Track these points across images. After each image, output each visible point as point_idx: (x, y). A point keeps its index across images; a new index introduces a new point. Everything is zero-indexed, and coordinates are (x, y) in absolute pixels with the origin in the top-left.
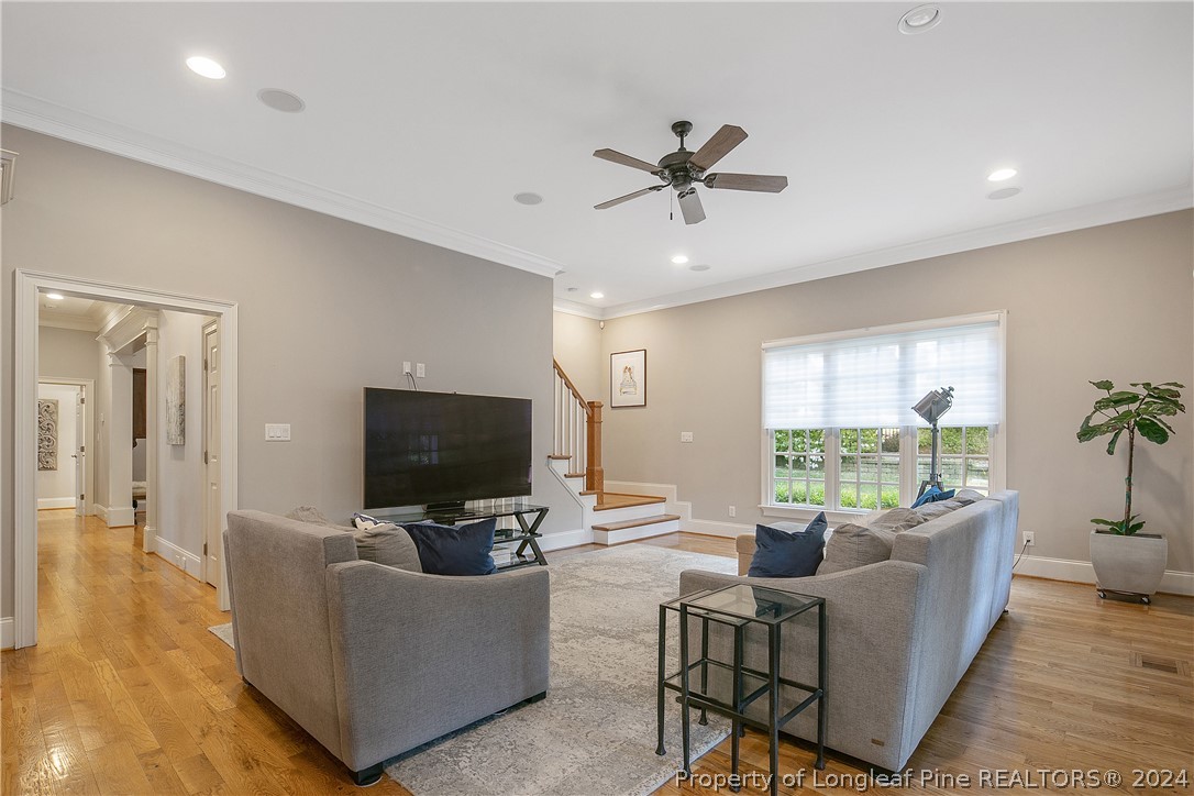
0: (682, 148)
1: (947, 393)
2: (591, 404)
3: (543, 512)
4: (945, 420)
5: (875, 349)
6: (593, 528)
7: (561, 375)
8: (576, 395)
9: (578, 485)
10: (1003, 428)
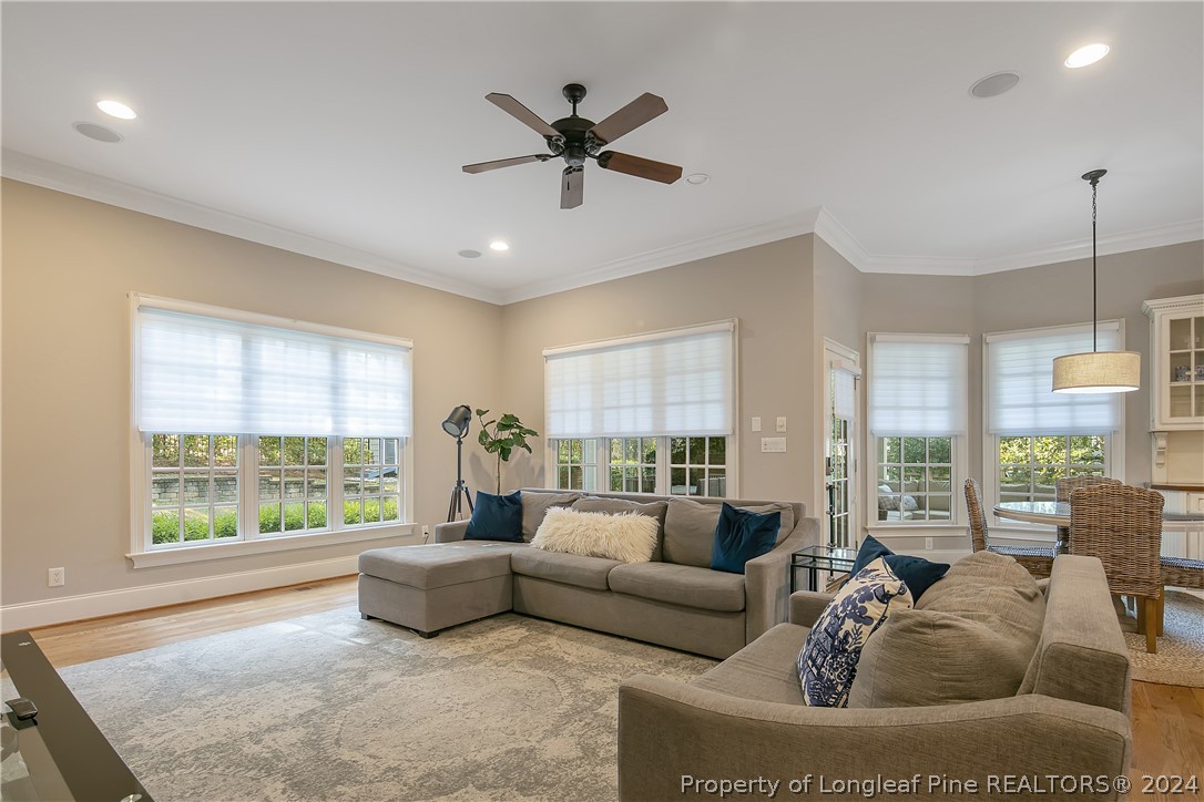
0: (575, 115)
5: (282, 344)
10: (411, 440)
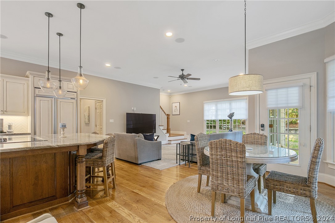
0: (183, 74)
1: (233, 113)
2: (168, 115)
3: (158, 136)
4: (234, 118)
6: (168, 140)
7: (162, 109)
8: (165, 113)
9: (165, 131)
10: (248, 119)
